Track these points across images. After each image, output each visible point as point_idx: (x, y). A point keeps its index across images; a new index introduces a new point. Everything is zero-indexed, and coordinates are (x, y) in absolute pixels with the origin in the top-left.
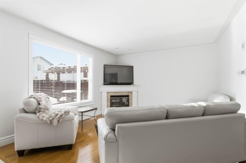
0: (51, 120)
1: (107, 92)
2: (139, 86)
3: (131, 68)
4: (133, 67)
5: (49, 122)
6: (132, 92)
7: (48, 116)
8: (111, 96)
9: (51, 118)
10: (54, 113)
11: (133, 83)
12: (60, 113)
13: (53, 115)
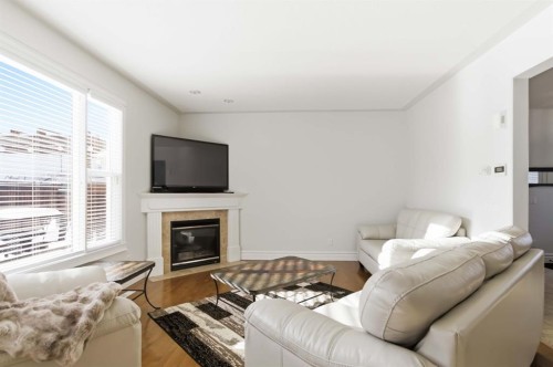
0: (53, 345)
1: (163, 213)
2: (244, 195)
3: (221, 151)
4: (225, 148)
5: (43, 357)
6: (227, 211)
7: (28, 330)
8: (174, 224)
9: (50, 337)
10: (59, 312)
11: (227, 188)
12: (87, 307)
13: (56, 320)
